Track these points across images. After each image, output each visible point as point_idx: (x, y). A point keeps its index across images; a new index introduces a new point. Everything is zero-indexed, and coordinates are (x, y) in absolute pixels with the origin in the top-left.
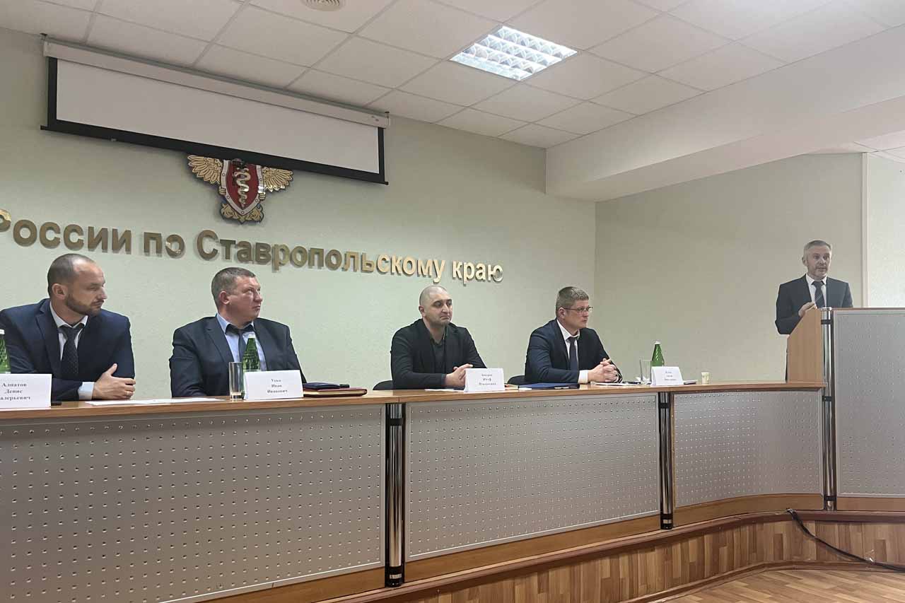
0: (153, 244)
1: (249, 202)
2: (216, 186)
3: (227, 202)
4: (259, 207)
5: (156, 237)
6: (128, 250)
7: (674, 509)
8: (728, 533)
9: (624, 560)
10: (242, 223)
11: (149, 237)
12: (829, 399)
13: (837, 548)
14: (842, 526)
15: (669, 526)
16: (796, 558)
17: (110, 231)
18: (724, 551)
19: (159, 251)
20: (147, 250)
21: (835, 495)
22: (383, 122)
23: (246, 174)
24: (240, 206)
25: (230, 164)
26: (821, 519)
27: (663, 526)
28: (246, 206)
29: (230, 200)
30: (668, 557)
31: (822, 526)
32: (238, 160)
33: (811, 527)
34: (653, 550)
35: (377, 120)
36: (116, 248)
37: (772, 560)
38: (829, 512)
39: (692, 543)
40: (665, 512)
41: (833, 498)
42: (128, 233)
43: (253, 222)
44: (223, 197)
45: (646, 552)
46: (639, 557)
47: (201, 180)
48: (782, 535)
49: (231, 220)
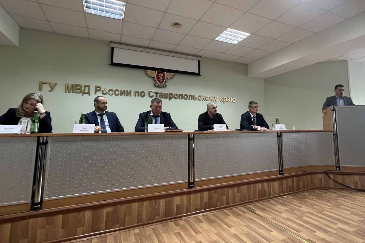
0: (137, 94)
1: (162, 82)
2: (154, 78)
3: (156, 82)
4: (165, 83)
5: (138, 92)
6: (131, 96)
7: (284, 169)
8: (302, 177)
9: (266, 184)
10: (161, 88)
11: (136, 92)
12: (335, 135)
13: (341, 183)
14: (342, 176)
15: (282, 174)
16: (326, 186)
17: (126, 91)
18: (301, 183)
19: (138, 96)
20: (135, 96)
21: (340, 166)
22: (199, 59)
23: (162, 74)
24: (160, 83)
25: (157, 72)
26: (334, 174)
27: (280, 174)
28: (162, 83)
29: (157, 82)
30: (281, 184)
31: (335, 176)
32: (159, 71)
33: (332, 176)
34: (276, 181)
35: (198, 58)
36: (127, 95)
37: (317, 186)
38: (337, 171)
39: (290, 180)
40: (280, 170)
41: (339, 167)
42: (130, 91)
43: (163, 87)
44: (156, 81)
45: (273, 182)
46: (271, 183)
47: (150, 76)
48: (321, 178)
49: (157, 87)
